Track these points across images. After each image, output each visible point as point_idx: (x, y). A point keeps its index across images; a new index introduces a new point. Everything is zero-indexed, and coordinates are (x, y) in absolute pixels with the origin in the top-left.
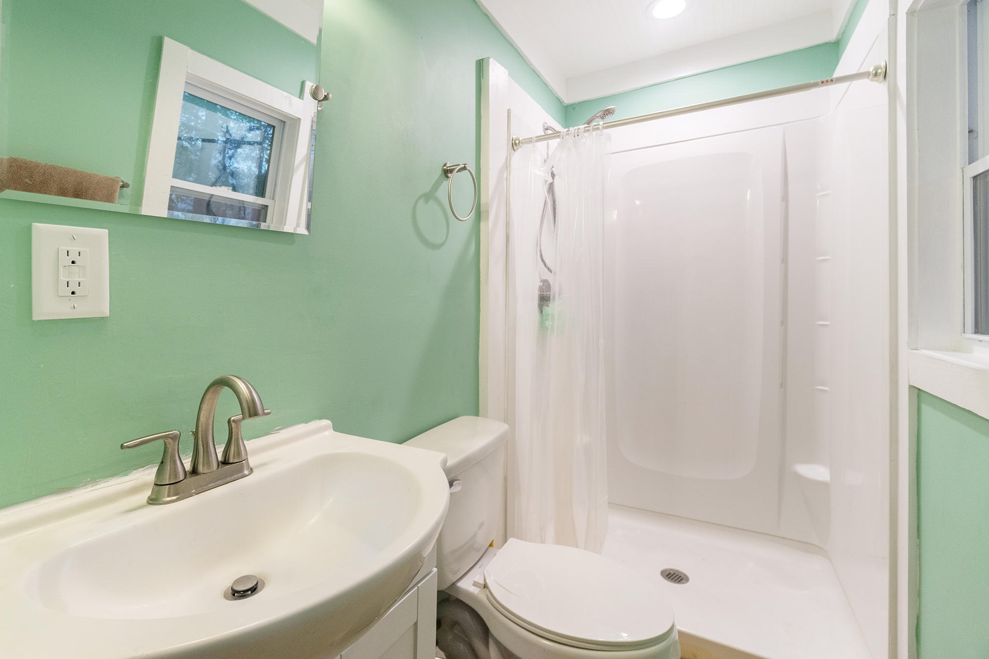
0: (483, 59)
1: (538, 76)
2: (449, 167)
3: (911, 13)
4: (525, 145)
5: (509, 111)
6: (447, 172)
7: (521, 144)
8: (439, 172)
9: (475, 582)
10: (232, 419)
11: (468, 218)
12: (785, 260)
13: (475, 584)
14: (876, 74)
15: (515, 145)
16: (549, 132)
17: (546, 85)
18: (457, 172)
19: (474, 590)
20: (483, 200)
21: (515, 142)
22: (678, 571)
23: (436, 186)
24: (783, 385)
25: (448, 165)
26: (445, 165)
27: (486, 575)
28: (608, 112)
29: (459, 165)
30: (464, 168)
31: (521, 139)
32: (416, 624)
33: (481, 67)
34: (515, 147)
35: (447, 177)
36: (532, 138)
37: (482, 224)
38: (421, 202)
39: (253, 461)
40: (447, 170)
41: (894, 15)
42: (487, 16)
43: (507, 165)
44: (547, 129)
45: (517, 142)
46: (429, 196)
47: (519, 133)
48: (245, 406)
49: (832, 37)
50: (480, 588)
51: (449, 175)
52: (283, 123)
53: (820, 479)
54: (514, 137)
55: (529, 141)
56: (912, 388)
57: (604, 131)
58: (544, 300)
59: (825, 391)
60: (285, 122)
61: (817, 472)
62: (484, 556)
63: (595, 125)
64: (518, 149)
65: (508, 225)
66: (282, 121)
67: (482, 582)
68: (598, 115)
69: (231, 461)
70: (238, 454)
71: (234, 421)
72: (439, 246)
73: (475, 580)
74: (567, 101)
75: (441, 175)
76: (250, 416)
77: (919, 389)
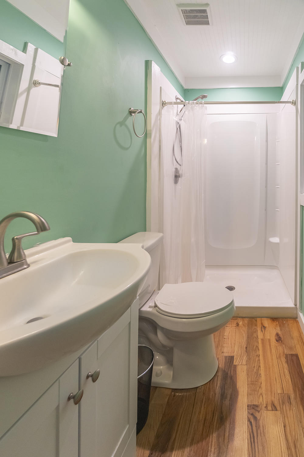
0: (148, 61)
1: (173, 73)
2: (132, 110)
3: (301, 85)
4: (168, 105)
5: (161, 88)
6: (131, 113)
7: (166, 104)
8: (127, 112)
9: (150, 306)
10: (16, 237)
11: (142, 136)
12: (267, 164)
13: (150, 307)
14: (293, 103)
15: (163, 104)
16: (178, 101)
17: (176, 78)
18: (138, 113)
19: (149, 310)
20: (148, 128)
21: (164, 103)
22: (231, 286)
23: (126, 119)
24: (266, 210)
25: (132, 109)
26: (130, 109)
27: (155, 301)
28: (204, 97)
29: (138, 110)
30: (141, 112)
31: (166, 102)
32: (130, 323)
33: (148, 64)
34: (164, 105)
35: (131, 115)
36: (172, 102)
37: (148, 140)
38: (118, 126)
39: (29, 260)
40: (131, 112)
41: (297, 84)
42: (150, 40)
43: (160, 113)
44: (177, 99)
45: (165, 103)
46: (122, 123)
47: (166, 99)
48: (38, 225)
49: (281, 85)
50: (152, 308)
51: (133, 114)
52: (8, 65)
53: (277, 242)
54: (163, 101)
55: (171, 103)
56: (301, 205)
57: (204, 105)
58: (177, 177)
59: (278, 211)
60: (10, 64)
61: (275, 240)
62: (153, 294)
63: (200, 102)
64: (165, 106)
65: (160, 141)
66: (8, 63)
67: (153, 305)
68: (200, 97)
69: (15, 261)
70: (20, 256)
71: (17, 239)
72: (127, 149)
73: (150, 305)
74: (185, 87)
75: (128, 114)
76: (42, 231)
77: (303, 206)
